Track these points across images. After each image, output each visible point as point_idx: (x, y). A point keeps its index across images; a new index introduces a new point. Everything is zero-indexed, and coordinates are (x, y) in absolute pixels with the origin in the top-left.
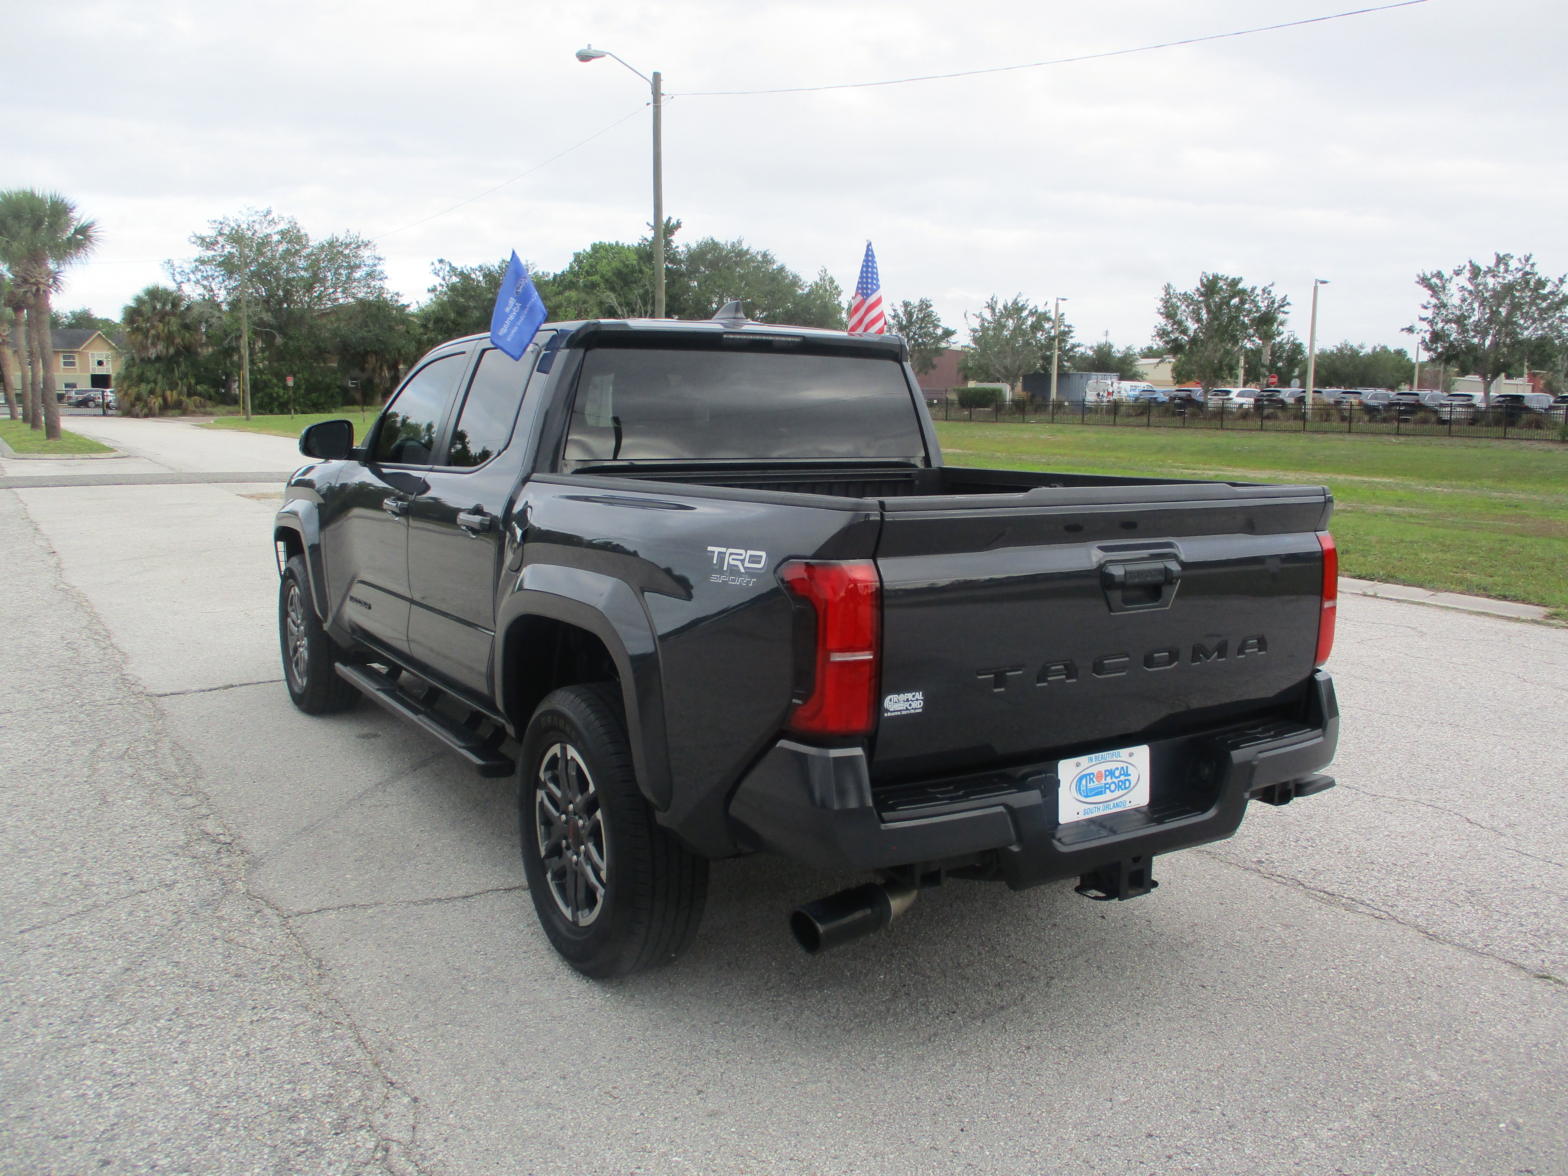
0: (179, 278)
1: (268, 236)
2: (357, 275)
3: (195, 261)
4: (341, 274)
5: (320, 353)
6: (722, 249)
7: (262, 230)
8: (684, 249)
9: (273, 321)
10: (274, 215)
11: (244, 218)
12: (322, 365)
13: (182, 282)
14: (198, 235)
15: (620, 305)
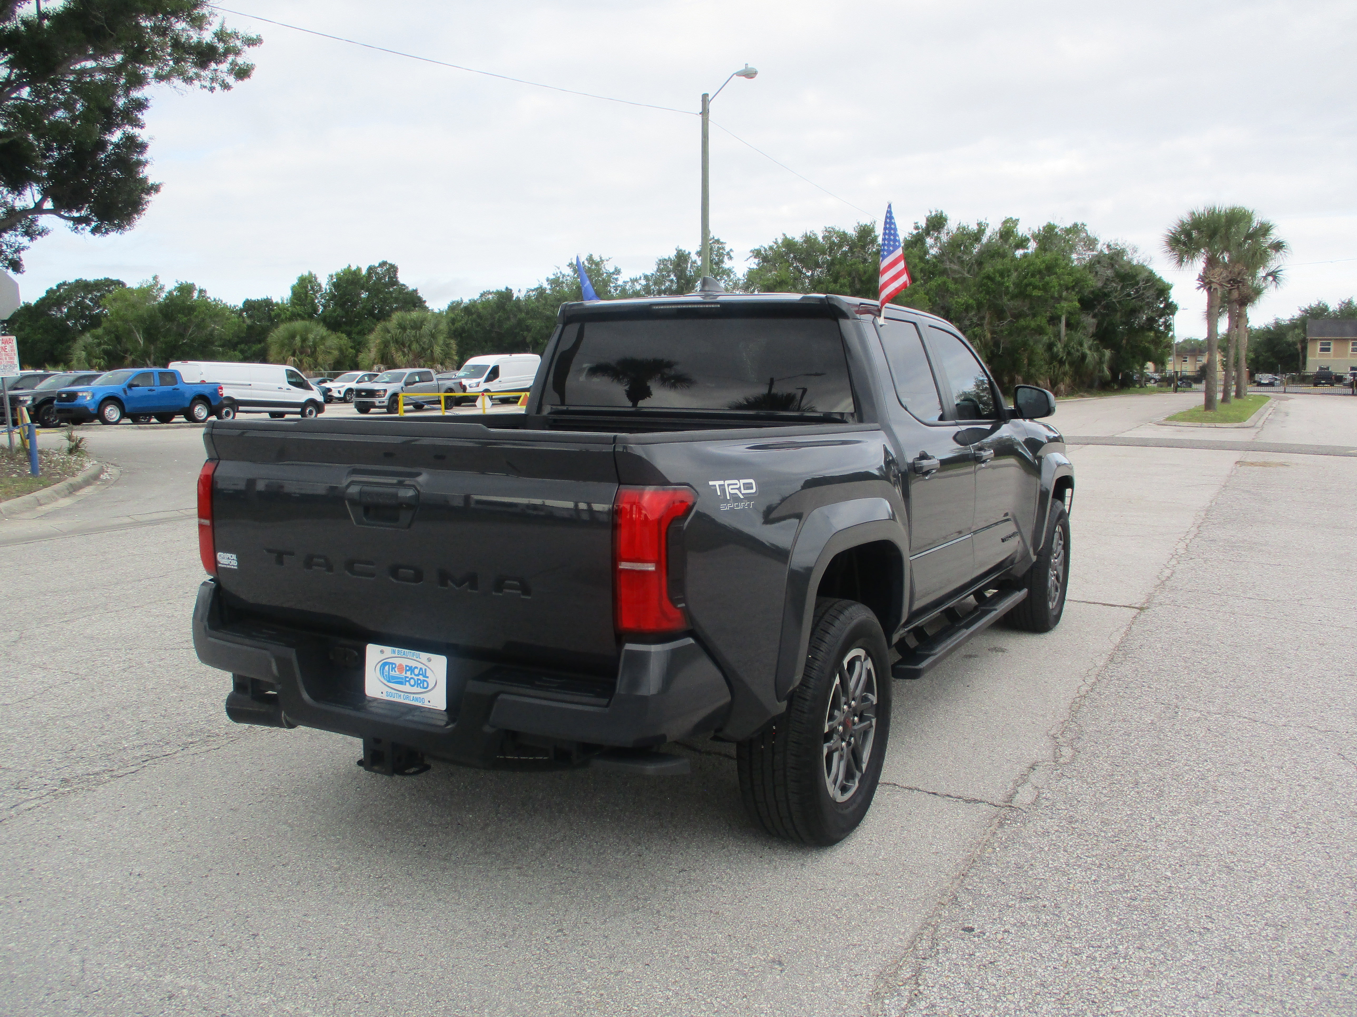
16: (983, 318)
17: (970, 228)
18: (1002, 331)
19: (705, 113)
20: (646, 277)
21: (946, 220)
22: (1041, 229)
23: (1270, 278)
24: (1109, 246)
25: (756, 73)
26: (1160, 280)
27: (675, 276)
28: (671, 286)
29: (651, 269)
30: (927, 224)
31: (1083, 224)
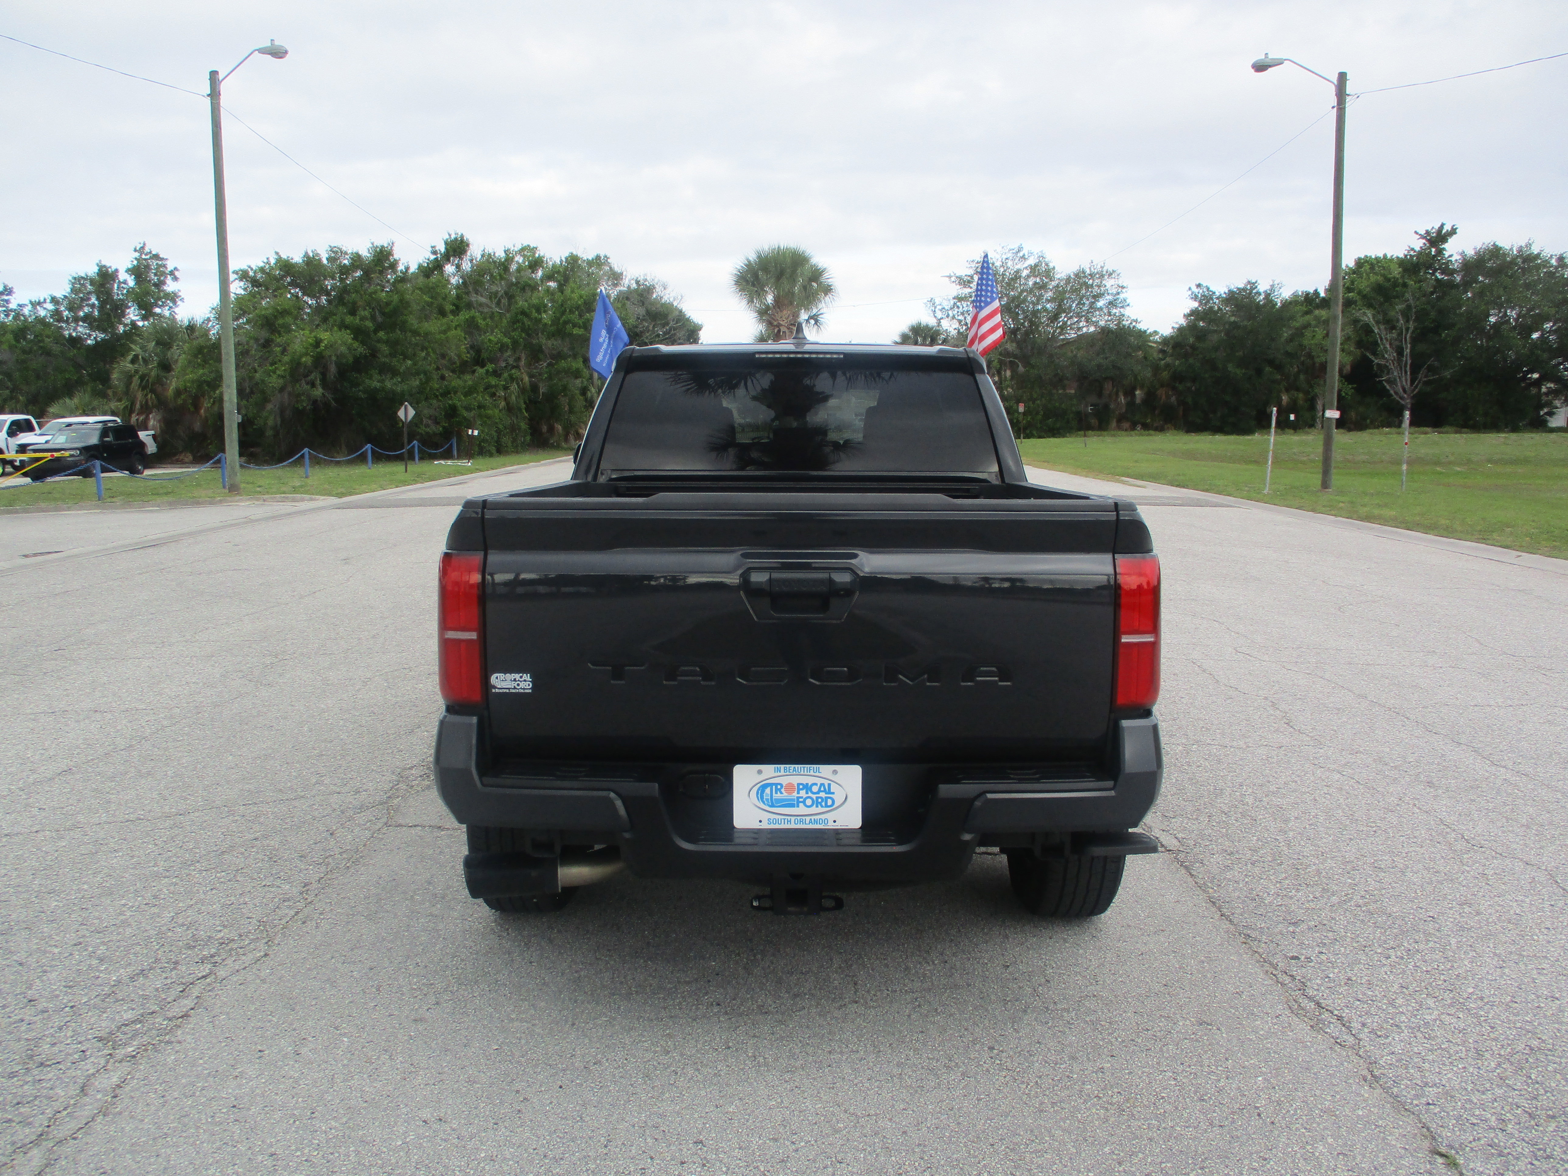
0: (939, 315)
1: (1018, 272)
2: (1101, 303)
3: (954, 298)
4: (1084, 304)
5: (1059, 381)
6: (1505, 255)
7: (1014, 266)
8: (1458, 257)
9: (1017, 352)
10: (1025, 252)
11: (998, 256)
12: (1060, 392)
13: (942, 318)
14: (957, 275)
15: (1378, 322)
16: (518, 359)
17: (497, 255)
18: (540, 374)
19: (214, 95)
20: (54, 300)
21: (468, 245)
22: (564, 260)
23: (812, 322)
24: (637, 282)
25: (286, 52)
26: (688, 320)
27: (98, 299)
28: (92, 312)
29: (62, 290)
30: (446, 248)
31: (606, 256)
